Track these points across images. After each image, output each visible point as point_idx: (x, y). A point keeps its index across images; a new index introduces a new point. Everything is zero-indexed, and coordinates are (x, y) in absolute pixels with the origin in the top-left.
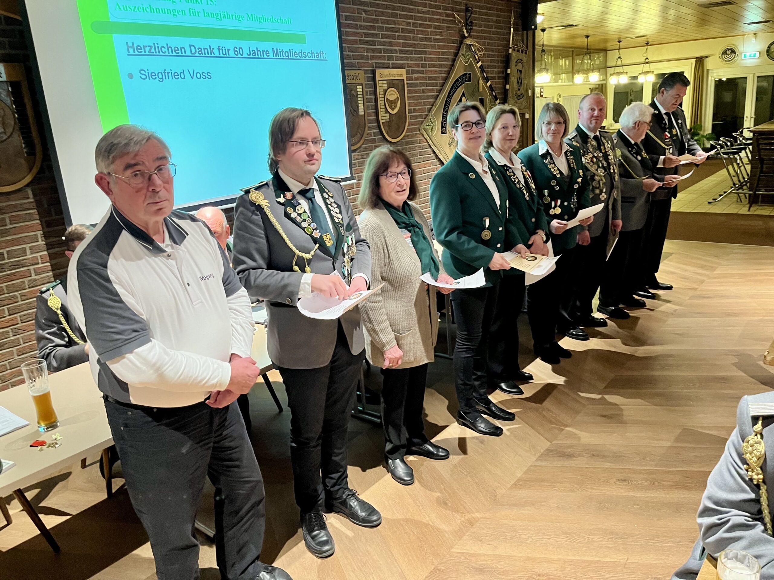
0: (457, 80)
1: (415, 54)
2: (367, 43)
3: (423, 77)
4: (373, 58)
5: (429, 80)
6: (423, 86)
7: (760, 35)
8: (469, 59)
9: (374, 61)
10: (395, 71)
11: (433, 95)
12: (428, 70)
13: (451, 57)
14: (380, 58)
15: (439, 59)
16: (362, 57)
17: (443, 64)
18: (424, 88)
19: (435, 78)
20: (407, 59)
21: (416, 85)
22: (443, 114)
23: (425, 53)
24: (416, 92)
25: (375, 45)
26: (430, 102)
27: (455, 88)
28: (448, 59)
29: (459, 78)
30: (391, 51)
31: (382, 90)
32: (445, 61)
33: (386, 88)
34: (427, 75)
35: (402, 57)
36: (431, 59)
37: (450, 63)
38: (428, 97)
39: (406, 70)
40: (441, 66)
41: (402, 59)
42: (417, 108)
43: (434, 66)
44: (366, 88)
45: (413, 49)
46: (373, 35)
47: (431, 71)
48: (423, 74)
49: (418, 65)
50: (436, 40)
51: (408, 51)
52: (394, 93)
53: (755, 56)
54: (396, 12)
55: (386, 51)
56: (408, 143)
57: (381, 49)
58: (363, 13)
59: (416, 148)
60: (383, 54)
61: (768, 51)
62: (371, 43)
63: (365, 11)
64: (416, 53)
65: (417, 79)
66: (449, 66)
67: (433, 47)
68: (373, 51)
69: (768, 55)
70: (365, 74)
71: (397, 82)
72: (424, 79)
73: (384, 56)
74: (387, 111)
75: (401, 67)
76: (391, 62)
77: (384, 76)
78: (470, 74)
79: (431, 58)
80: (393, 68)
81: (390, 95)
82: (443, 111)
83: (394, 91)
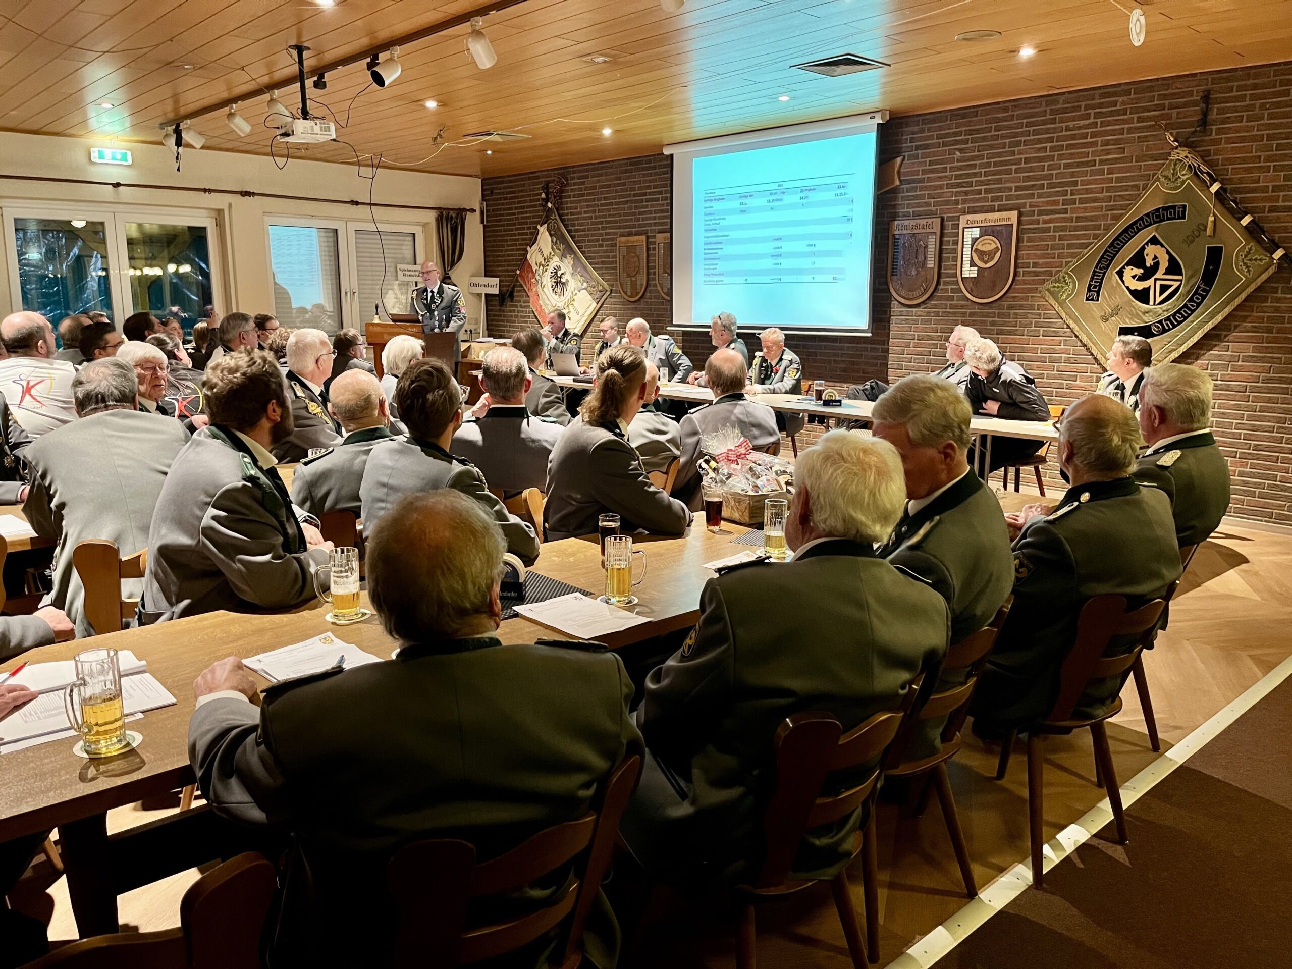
0: (1140, 219)
2: (959, 185)
8: (1184, 182)
9: (968, 205)
10: (999, 215)
12: (1077, 208)
14: (978, 200)
16: (947, 203)
20: (1032, 196)
21: (1046, 230)
22: (1094, 271)
23: (1074, 183)
24: (1042, 240)
27: (1134, 231)
28: (1133, 186)
29: (1147, 215)
30: (1000, 190)
32: (1123, 191)
33: (978, 236)
34: (1075, 215)
36: (1087, 191)
39: (1019, 212)
40: (1113, 198)
41: (1018, 197)
42: (1041, 261)
43: (1095, 200)
45: (1044, 182)
46: (968, 176)
47: (1085, 209)
49: (1056, 203)
51: (1033, 186)
52: (989, 241)
54: (1019, 139)
55: (989, 191)
56: (1011, 307)
57: (982, 189)
58: (957, 153)
59: (1029, 316)
60: (985, 195)
62: (964, 185)
63: (960, 150)
64: (1050, 186)
68: (966, 193)
71: (997, 228)
73: (988, 197)
74: (973, 264)
77: (976, 222)
78: (1184, 207)
80: (999, 211)
81: (983, 245)
82: (1096, 267)
83: (992, 240)
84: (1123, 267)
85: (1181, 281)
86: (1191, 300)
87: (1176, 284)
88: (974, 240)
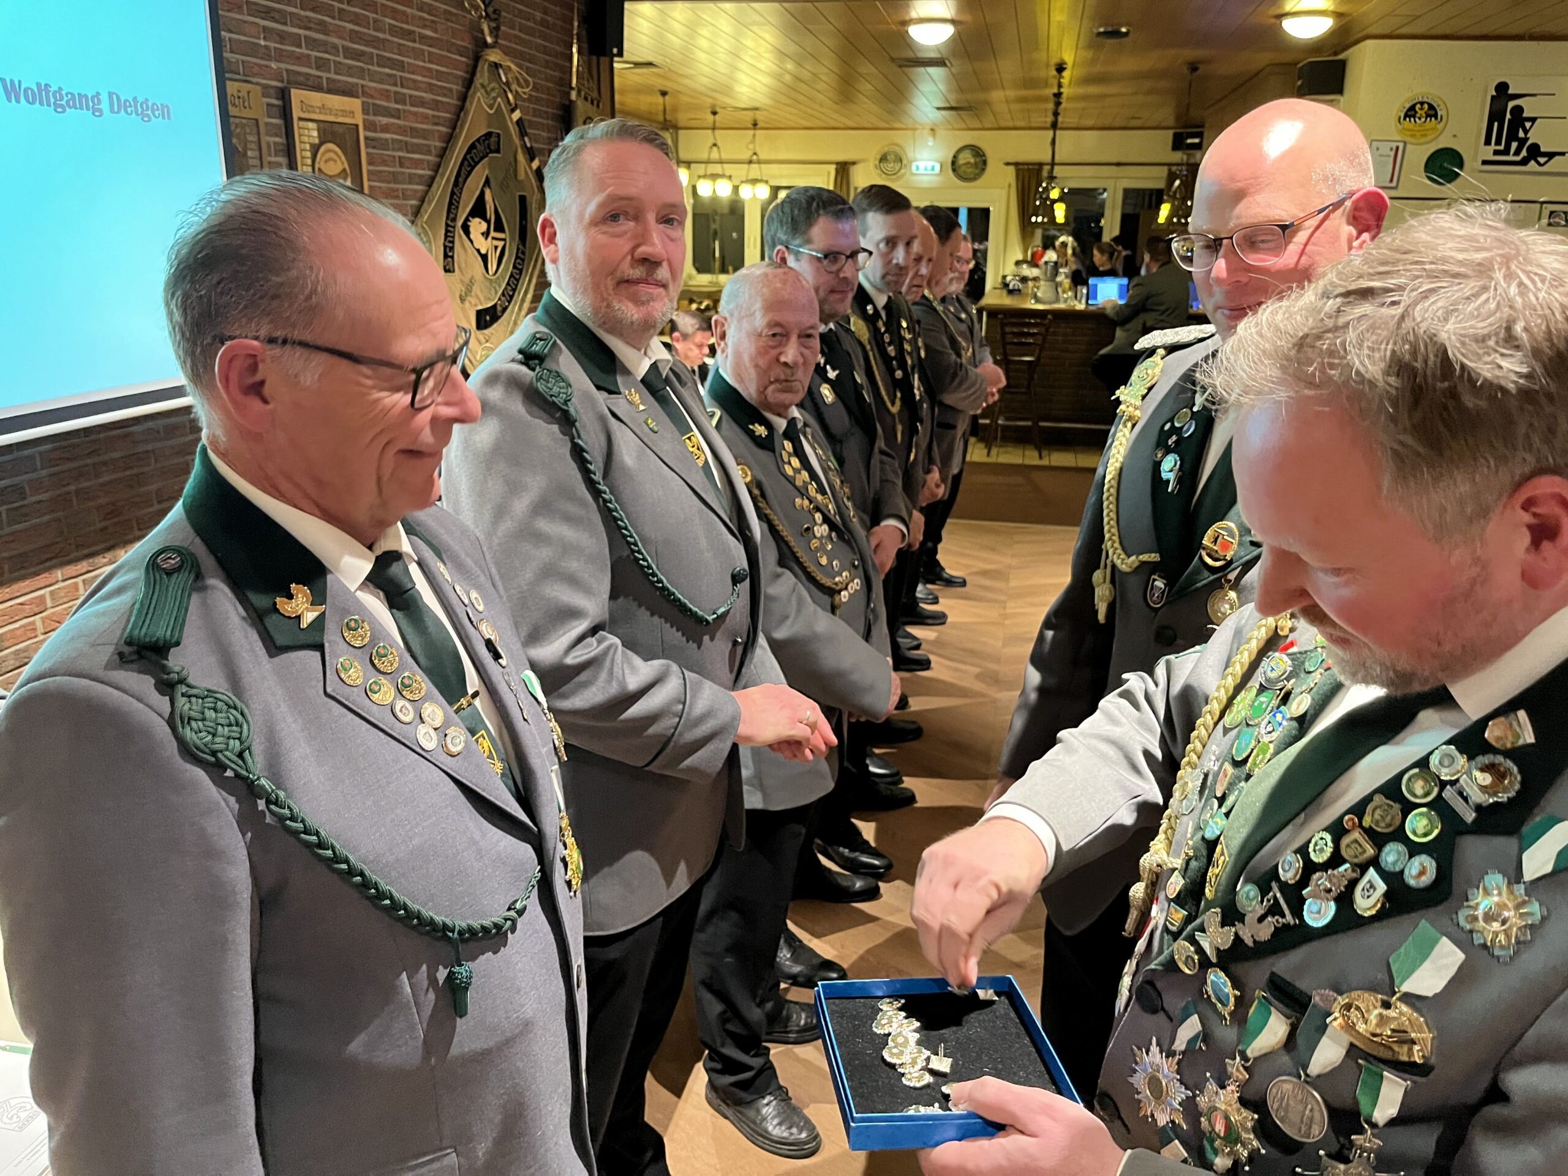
0: (473, 146)
1: (379, 65)
2: (267, 14)
3: (400, 127)
4: (280, 56)
5: (412, 137)
6: (400, 149)
7: (939, 132)
8: (495, 99)
9: (283, 66)
10: (336, 101)
11: (421, 176)
12: (409, 112)
13: (457, 88)
14: (299, 59)
15: (431, 88)
16: (256, 50)
17: (442, 102)
18: (401, 154)
19: (424, 135)
20: (361, 73)
21: (384, 145)
23: (401, 66)
24: (385, 163)
25: (285, 24)
26: (416, 191)
27: (470, 165)
28: (450, 90)
29: (478, 140)
30: (324, 47)
31: (308, 147)
32: (445, 95)
33: (317, 141)
34: (407, 124)
35: (350, 67)
36: (416, 86)
37: (455, 102)
38: (411, 179)
39: (363, 103)
40: (436, 105)
41: (350, 71)
43: (422, 103)
44: (267, 135)
45: (375, 51)
47: (415, 114)
48: (399, 118)
49: (386, 95)
50: (423, 38)
53: (933, 169)
55: (312, 43)
57: (300, 35)
60: (304, 51)
61: (953, 163)
62: (277, 16)
64: (383, 62)
65: (385, 129)
66: (453, 110)
67: (418, 54)
68: (282, 37)
69: (954, 170)
70: (264, 96)
71: (340, 130)
72: (401, 130)
73: (308, 56)
75: (348, 91)
76: (324, 75)
77: (310, 108)
78: (499, 135)
79: (415, 81)
80: (330, 91)
81: (326, 161)
82: (447, 218)
83: (336, 153)
84: (467, 220)
85: (504, 240)
86: (515, 267)
87: (500, 244)
88: (315, 149)
